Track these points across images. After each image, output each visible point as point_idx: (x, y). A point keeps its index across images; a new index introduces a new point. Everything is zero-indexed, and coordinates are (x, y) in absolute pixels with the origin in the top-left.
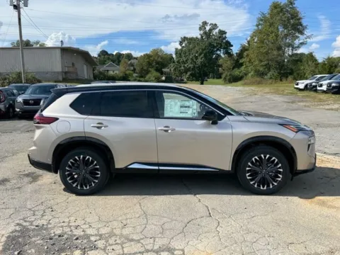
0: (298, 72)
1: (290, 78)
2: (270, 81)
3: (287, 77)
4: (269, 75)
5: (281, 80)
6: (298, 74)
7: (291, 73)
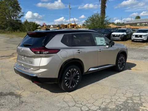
0: (22, 28)
1: (18, 30)
2: (9, 32)
3: (17, 30)
4: (7, 29)
5: (14, 31)
6: (22, 29)
7: (18, 28)
